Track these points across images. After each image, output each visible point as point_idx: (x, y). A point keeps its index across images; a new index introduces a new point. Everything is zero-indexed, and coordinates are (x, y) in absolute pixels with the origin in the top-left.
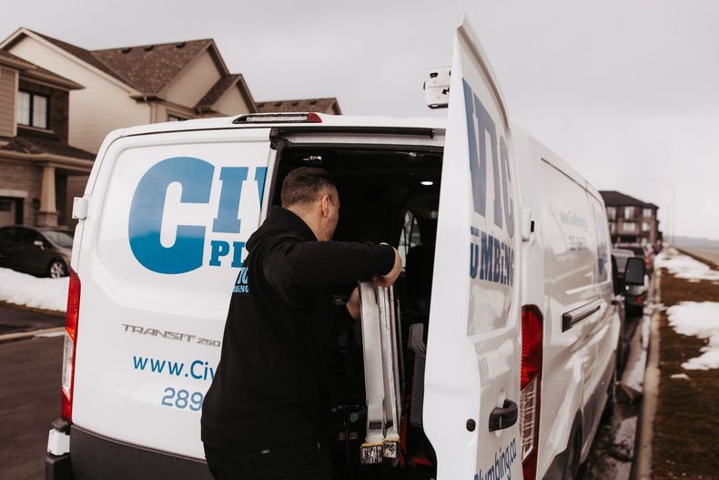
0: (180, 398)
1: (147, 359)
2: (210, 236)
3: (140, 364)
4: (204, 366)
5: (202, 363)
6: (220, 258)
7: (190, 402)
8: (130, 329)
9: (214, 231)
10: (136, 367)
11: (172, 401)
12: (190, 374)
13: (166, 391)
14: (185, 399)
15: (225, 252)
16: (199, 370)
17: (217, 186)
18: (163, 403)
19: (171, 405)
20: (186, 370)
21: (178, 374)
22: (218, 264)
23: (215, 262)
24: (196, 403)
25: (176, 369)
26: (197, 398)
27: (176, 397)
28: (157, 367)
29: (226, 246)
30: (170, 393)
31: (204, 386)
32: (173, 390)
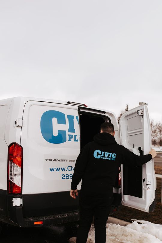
0: (67, 177)
1: (54, 168)
2: (68, 133)
3: (52, 170)
4: (71, 167)
5: (70, 167)
6: (71, 139)
7: (70, 177)
8: (48, 160)
9: (69, 132)
10: (51, 171)
11: (65, 177)
12: (67, 170)
13: (62, 175)
14: (68, 176)
15: (72, 138)
16: (70, 168)
17: (67, 120)
18: (63, 179)
19: (65, 179)
20: (66, 169)
21: (64, 170)
22: (71, 141)
23: (70, 140)
24: (71, 177)
25: (63, 169)
26: (71, 176)
27: (66, 176)
28: (58, 170)
29: (72, 136)
30: (63, 176)
31: (72, 172)
32: (64, 175)
